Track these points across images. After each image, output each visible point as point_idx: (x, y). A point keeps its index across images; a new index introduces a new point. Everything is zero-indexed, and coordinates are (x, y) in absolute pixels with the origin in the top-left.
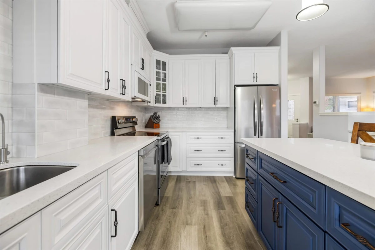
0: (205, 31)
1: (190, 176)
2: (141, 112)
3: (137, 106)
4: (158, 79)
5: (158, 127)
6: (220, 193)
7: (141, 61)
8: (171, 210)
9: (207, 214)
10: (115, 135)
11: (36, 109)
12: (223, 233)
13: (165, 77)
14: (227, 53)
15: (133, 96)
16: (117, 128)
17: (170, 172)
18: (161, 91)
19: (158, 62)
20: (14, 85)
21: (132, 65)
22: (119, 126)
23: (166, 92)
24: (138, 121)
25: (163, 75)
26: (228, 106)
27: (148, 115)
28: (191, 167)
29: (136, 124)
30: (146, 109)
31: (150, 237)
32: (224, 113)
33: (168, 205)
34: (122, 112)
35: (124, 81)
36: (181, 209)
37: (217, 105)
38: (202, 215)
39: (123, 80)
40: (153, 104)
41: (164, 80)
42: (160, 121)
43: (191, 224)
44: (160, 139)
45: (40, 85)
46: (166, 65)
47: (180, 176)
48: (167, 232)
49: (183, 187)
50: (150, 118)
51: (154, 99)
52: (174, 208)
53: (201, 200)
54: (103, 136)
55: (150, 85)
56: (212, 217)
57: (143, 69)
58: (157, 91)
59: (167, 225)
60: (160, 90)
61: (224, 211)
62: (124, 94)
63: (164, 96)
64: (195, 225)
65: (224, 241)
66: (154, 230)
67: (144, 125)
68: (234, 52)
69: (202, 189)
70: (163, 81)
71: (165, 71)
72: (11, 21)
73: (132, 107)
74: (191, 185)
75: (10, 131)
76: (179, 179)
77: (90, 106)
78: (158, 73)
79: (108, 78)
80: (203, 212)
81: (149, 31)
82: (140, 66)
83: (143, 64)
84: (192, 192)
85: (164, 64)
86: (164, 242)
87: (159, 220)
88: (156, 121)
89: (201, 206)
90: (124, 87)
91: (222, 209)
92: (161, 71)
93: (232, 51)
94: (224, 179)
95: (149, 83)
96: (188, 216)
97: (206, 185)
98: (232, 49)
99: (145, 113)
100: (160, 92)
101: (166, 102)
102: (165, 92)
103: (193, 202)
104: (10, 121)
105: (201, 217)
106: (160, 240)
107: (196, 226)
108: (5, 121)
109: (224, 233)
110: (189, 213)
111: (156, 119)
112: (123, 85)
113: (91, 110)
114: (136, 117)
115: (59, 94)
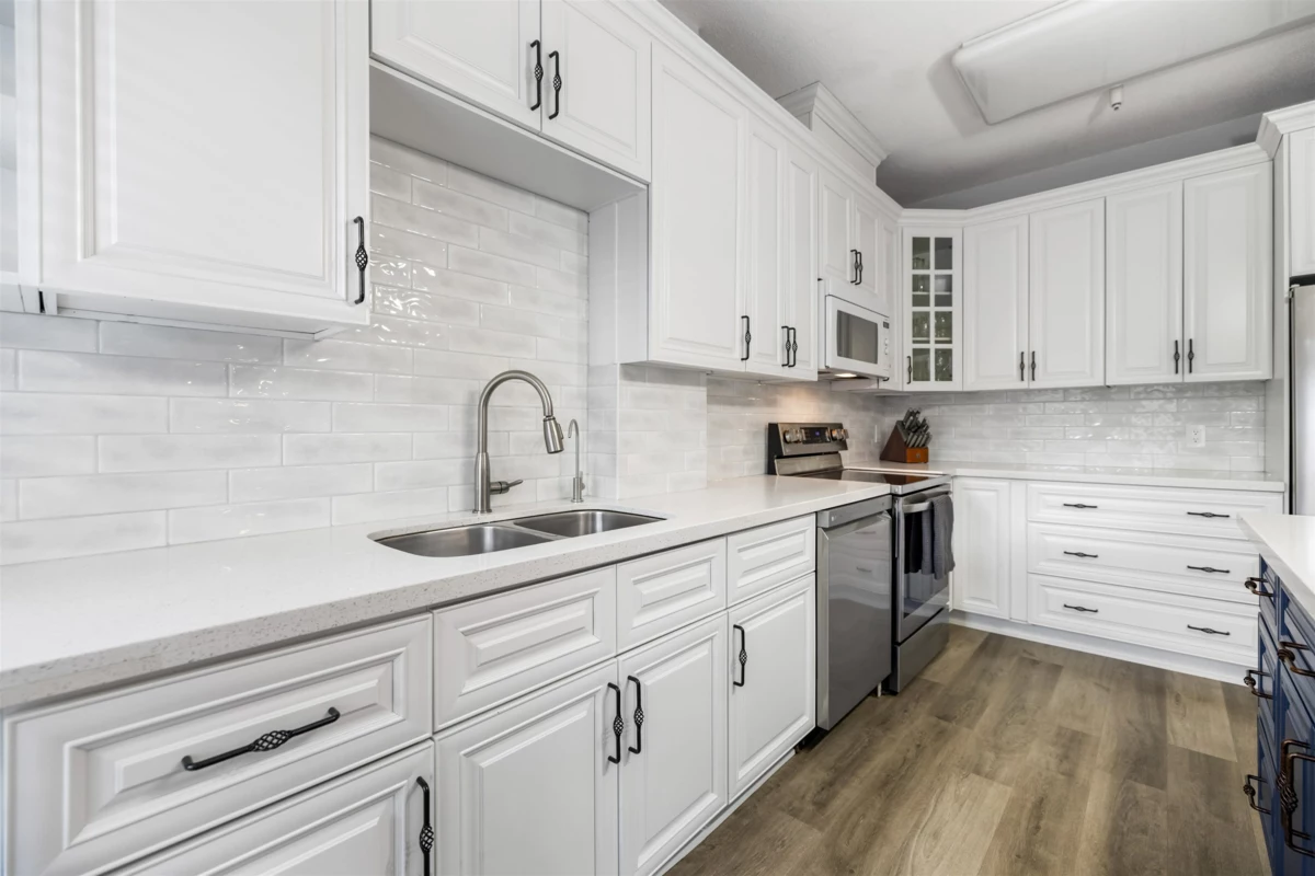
0: (1109, 89)
1: (1046, 646)
2: (866, 408)
3: (852, 394)
4: (920, 301)
5: (923, 458)
6: (1169, 732)
7: (850, 260)
8: (934, 720)
9: (1070, 775)
10: (775, 474)
11: (618, 410)
12: (1116, 847)
13: (949, 288)
14: (1251, 138)
15: (823, 368)
16: (781, 457)
17: (961, 614)
18: (932, 337)
19: (920, 245)
20: (590, 370)
21: (819, 280)
22: (786, 450)
23: (950, 342)
24: (847, 437)
25: (942, 282)
26: (1262, 373)
27: (890, 421)
28: (1049, 612)
29: (844, 446)
30: (885, 400)
31: (851, 758)
32: (1248, 408)
33: (928, 705)
34: (799, 411)
35: (792, 331)
36: (970, 727)
37: (1193, 374)
38: (1048, 769)
39: (789, 329)
40: (899, 382)
41: (945, 300)
42: (928, 438)
43: (991, 777)
44: (900, 493)
45: (624, 365)
46: (951, 247)
47: (1001, 638)
48: (903, 764)
49: (1002, 670)
50: (896, 428)
51: (906, 366)
52: (945, 718)
53: (1060, 728)
54: (746, 473)
55: (886, 325)
56: (1085, 790)
57: (857, 282)
58: (914, 342)
59: (908, 751)
60: (928, 336)
61: (1152, 790)
62: (791, 363)
63: (946, 356)
64: (1006, 783)
65: (1105, 867)
66: (865, 747)
67: (877, 452)
68: (1283, 128)
69: (1083, 697)
70: (938, 304)
71: (949, 267)
72: (586, 259)
73: (832, 396)
74: (1037, 676)
75: (585, 450)
76: (993, 645)
77: (712, 399)
78: (920, 282)
79: (748, 332)
80: (1053, 762)
81: (884, 157)
82: (849, 275)
83: (858, 266)
84: (1032, 697)
85: (945, 245)
86: (885, 784)
87: (888, 729)
88: (912, 439)
89: (1054, 744)
90: (791, 346)
91: (1150, 782)
92: (932, 272)
93: (1276, 127)
94: (1220, 693)
95: (879, 321)
96: (990, 755)
97: (1108, 690)
98: (1273, 116)
99: (883, 413)
100: (928, 342)
101: (951, 376)
102: (947, 339)
103: (1023, 724)
104: (585, 433)
105: (1040, 774)
106: (876, 773)
107: (1010, 789)
108: (580, 433)
109: (1120, 848)
110: (997, 749)
111: (915, 432)
112: (788, 341)
113: (716, 408)
114: (845, 427)
115: (652, 380)
